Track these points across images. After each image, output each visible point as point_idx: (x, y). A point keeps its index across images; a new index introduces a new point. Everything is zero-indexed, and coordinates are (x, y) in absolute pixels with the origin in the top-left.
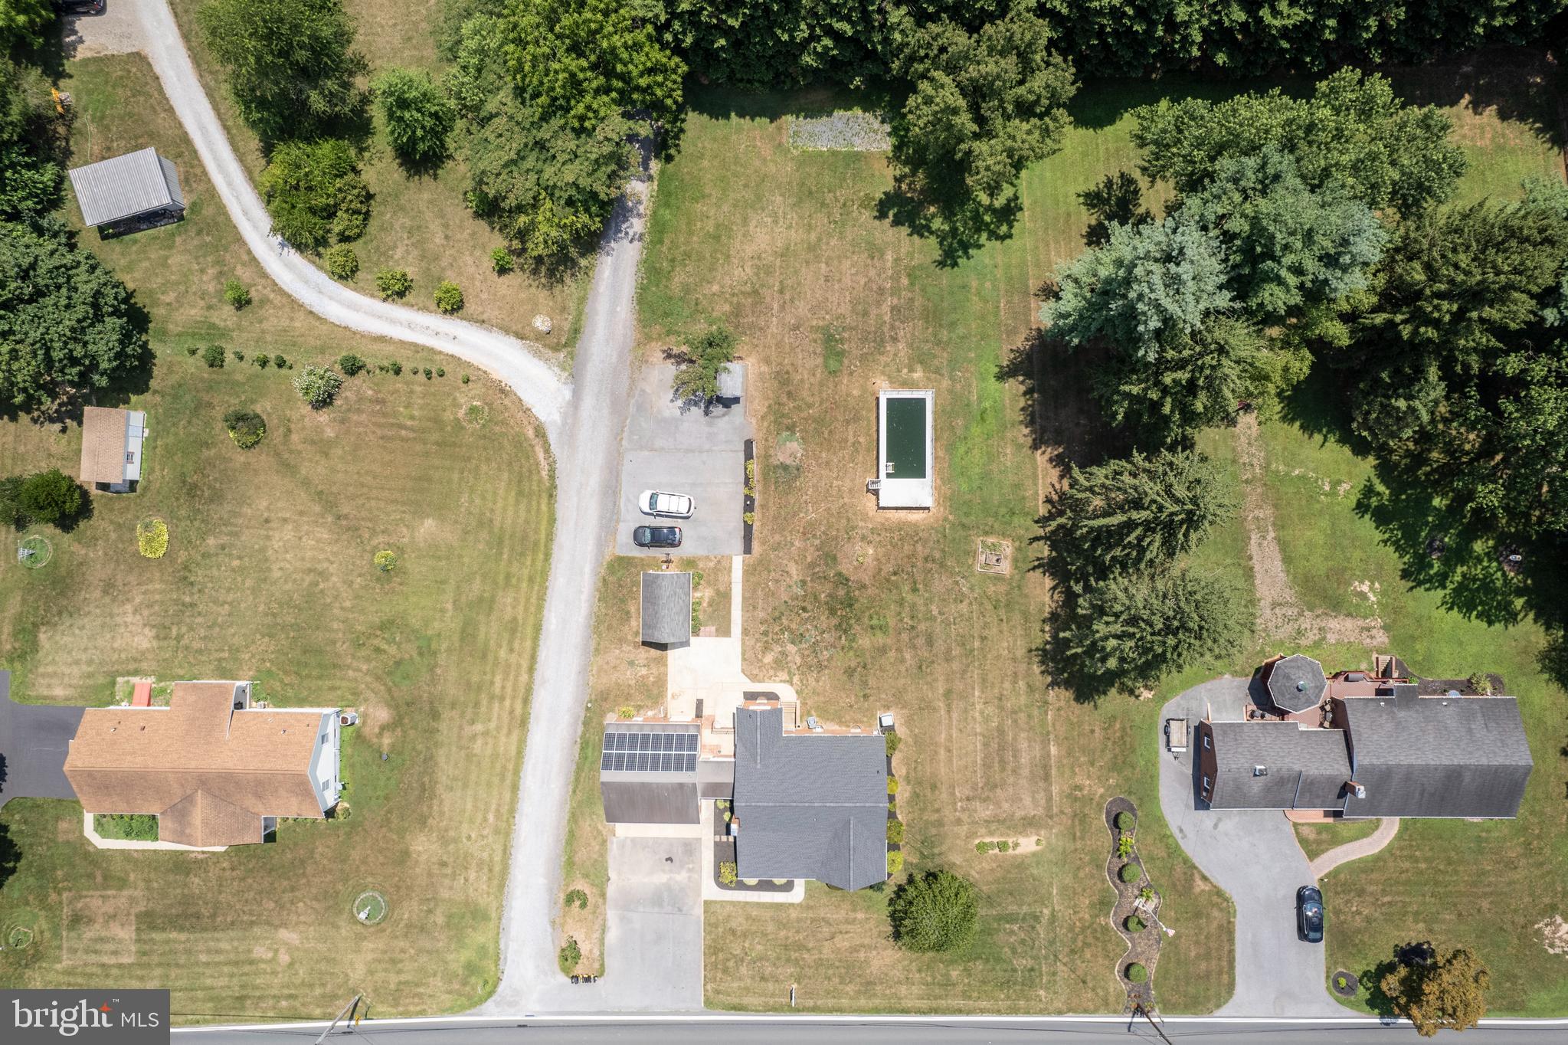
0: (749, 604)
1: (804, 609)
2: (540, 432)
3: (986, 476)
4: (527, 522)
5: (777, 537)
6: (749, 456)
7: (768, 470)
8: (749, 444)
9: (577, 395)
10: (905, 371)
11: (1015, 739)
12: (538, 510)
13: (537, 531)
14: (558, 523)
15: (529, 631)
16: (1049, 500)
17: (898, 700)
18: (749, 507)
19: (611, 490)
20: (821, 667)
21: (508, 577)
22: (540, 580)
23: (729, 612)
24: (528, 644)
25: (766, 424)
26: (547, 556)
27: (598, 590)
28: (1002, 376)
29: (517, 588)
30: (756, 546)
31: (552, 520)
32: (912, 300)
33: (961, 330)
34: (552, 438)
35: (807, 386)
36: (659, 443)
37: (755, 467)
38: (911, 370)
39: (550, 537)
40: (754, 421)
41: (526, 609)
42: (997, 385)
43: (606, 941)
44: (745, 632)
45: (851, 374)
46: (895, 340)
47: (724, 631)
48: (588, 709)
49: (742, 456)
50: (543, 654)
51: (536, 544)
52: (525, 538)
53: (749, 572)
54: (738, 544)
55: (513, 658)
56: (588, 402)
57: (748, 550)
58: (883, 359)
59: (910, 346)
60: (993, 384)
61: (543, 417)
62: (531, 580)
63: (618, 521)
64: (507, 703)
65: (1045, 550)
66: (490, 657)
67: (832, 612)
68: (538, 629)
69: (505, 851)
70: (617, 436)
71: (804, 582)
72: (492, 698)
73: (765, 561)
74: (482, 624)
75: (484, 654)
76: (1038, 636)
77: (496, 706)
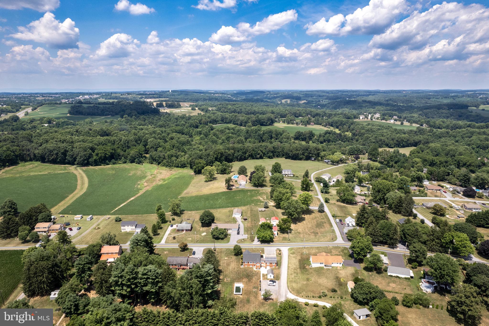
0: (260, 276)
1: (253, 275)
2: (291, 292)
3: (227, 288)
5: (256, 282)
6: (260, 289)
7: (258, 288)
8: (260, 290)
9: (286, 295)
11: (226, 265)
12: (290, 284)
16: (219, 285)
17: (241, 268)
18: (260, 284)
19: (280, 286)
20: (251, 271)
21: (293, 279)
22: (288, 278)
25: (258, 292)
26: (288, 281)
27: (280, 277)
28: (223, 297)
29: (291, 278)
30: (259, 281)
31: (287, 284)
34: (289, 292)
35: (252, 297)
36: (273, 290)
37: (259, 288)
38: (237, 297)
39: (287, 282)
40: (260, 292)
41: (290, 276)
43: (276, 251)
44: (260, 274)
45: (246, 297)
46: (239, 301)
47: (263, 274)
52: (291, 282)
53: (260, 279)
54: (261, 281)
55: (291, 272)
56: (284, 295)
58: (241, 299)
60: (225, 296)
61: (291, 294)
63: (278, 283)
65: (220, 281)
67: (249, 275)
68: (288, 274)
70: (279, 292)
71: (253, 278)
73: (258, 279)
74: (295, 275)
75: (295, 272)
76: (222, 274)
77: (292, 268)
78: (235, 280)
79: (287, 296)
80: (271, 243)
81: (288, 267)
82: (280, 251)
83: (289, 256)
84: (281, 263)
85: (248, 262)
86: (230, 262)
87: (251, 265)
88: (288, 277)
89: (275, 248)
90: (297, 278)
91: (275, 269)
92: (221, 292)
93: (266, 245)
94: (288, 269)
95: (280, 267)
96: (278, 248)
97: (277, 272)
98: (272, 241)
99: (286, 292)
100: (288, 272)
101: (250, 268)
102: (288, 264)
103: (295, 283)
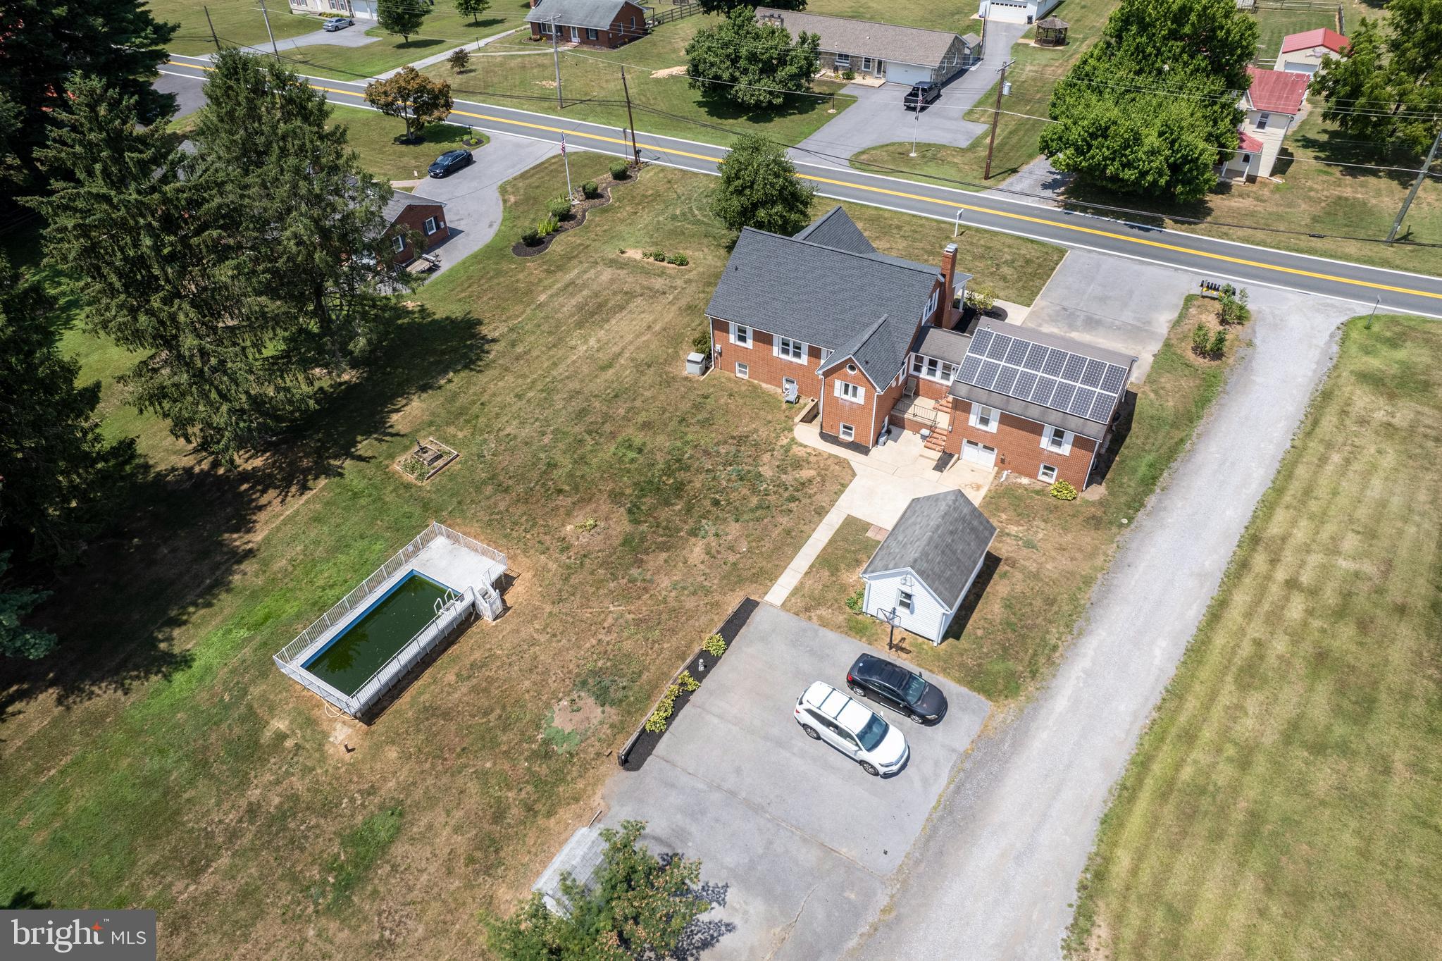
0: (794, 540)
1: (716, 503)
3: (340, 547)
4: (1175, 847)
5: (690, 603)
6: (645, 743)
7: (631, 702)
8: (631, 760)
10: (289, 743)
11: (572, 315)
12: (1140, 857)
13: (1154, 822)
14: (1097, 810)
15: (1214, 657)
16: (304, 488)
17: (668, 380)
18: (703, 663)
20: (741, 440)
21: (1244, 762)
23: (832, 542)
24: (1220, 640)
25: (580, 785)
26: (1142, 763)
27: (1050, 661)
28: (185, 661)
29: (1224, 734)
30: (732, 603)
31: (1111, 823)
33: (152, 764)
35: (458, 814)
36: (808, 856)
37: (652, 716)
38: (281, 737)
39: (1126, 793)
40: (597, 801)
41: (1213, 696)
43: (1176, 315)
44: (821, 512)
45: (372, 791)
46: (253, 811)
47: (850, 528)
48: (1131, 519)
49: (661, 747)
50: (1195, 613)
51: (1163, 795)
52: (1189, 815)
53: (767, 577)
54: (758, 618)
55: (1256, 630)
57: (748, 607)
58: (299, 785)
59: (244, 784)
60: (204, 656)
62: (1189, 737)
63: (966, 756)
64: (1281, 575)
66: (1307, 647)
67: (679, 488)
68: (1196, 652)
69: (1316, 423)
71: (694, 533)
72: (1313, 592)
73: (735, 577)
74: (1320, 708)
75: (1321, 659)
77: (1306, 578)
78: (489, 490)
80: (1170, 228)
81: (1253, 539)
82: (1233, 314)
83: (1323, 397)
84: (1172, 454)
85: (764, 339)
86: (630, 295)
87: (792, 374)
88: (1176, 692)
89: (1188, 281)
90: (1324, 777)
91: (1055, 509)
94: (1240, 568)
95: (1136, 504)
96: (1221, 279)
100: (1216, 613)
101: (770, 402)
102: (1268, 506)
103: (1257, 864)
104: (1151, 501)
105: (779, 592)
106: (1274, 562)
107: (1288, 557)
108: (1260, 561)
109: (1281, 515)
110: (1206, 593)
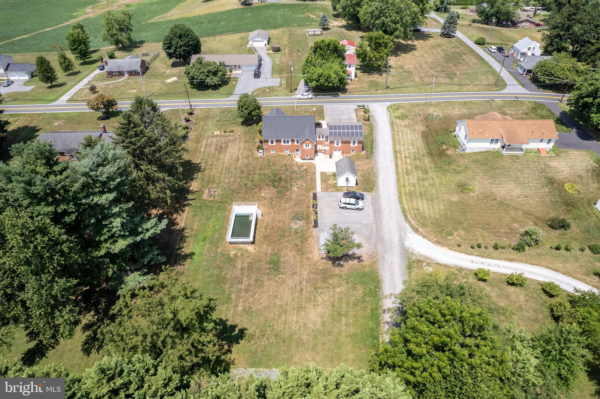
0: (313, 180)
1: (291, 179)
2: (416, 231)
3: (208, 218)
4: (412, 201)
5: (302, 198)
6: (316, 222)
7: (307, 218)
8: (316, 225)
9: (402, 243)
10: (239, 255)
11: (215, 152)
12: (408, 205)
13: (407, 199)
14: (398, 201)
15: (401, 173)
16: (183, 211)
17: (257, 159)
18: (315, 206)
19: (377, 211)
20: (285, 165)
21: (414, 186)
22: (400, 185)
23: (321, 178)
24: (400, 170)
25: (308, 234)
26: (400, 192)
27: (375, 183)
28: (192, 255)
29: (409, 183)
30: (311, 195)
31: (401, 202)
32: (230, 287)
33: (207, 273)
34: (409, 228)
35: (289, 249)
36: (359, 226)
37: (313, 217)
38: (236, 255)
39: (400, 197)
40: (314, 234)
41: (404, 179)
42: (194, 251)
43: (355, 114)
44: (315, 173)
45: (266, 254)
46: (242, 269)
47: (323, 174)
48: (373, 155)
49: (319, 221)
50: (393, 167)
51: (406, 195)
52: (411, 196)
53: (314, 187)
54: (318, 195)
55: (404, 166)
56: (396, 239)
57: (315, 194)
58: (249, 260)
59: (235, 266)
60: (197, 251)
61: (416, 235)
62: (404, 186)
63: (372, 202)
64: (403, 156)
65: (190, 197)
66: (413, 166)
67: (280, 179)
68: (397, 173)
69: (393, 128)
70: (378, 229)
71: (291, 186)
72: (410, 157)
73: (308, 190)
74: (421, 175)
75: (417, 167)
76: (200, 175)
77: (407, 155)
78: (235, 194)
79: (407, 244)
80: (341, 95)
81: (395, 152)
82: (366, 111)
83: (392, 123)
84: (372, 141)
85: (278, 141)
86: (227, 143)
87: (287, 148)
88: (398, 180)
89: (354, 106)
90: (426, 184)
91: (358, 157)
92: (187, 233)
93: (329, 98)
94: (396, 158)
95: (372, 152)
96: (361, 104)
97: (365, 167)
98: (344, 91)
99: (401, 230)
100: (397, 166)
101: (284, 156)
102: (394, 146)
103: (424, 199)
104: (374, 151)
105: (319, 189)
106: (401, 154)
107: (402, 153)
108: (398, 155)
109: (397, 146)
110: (393, 163)
